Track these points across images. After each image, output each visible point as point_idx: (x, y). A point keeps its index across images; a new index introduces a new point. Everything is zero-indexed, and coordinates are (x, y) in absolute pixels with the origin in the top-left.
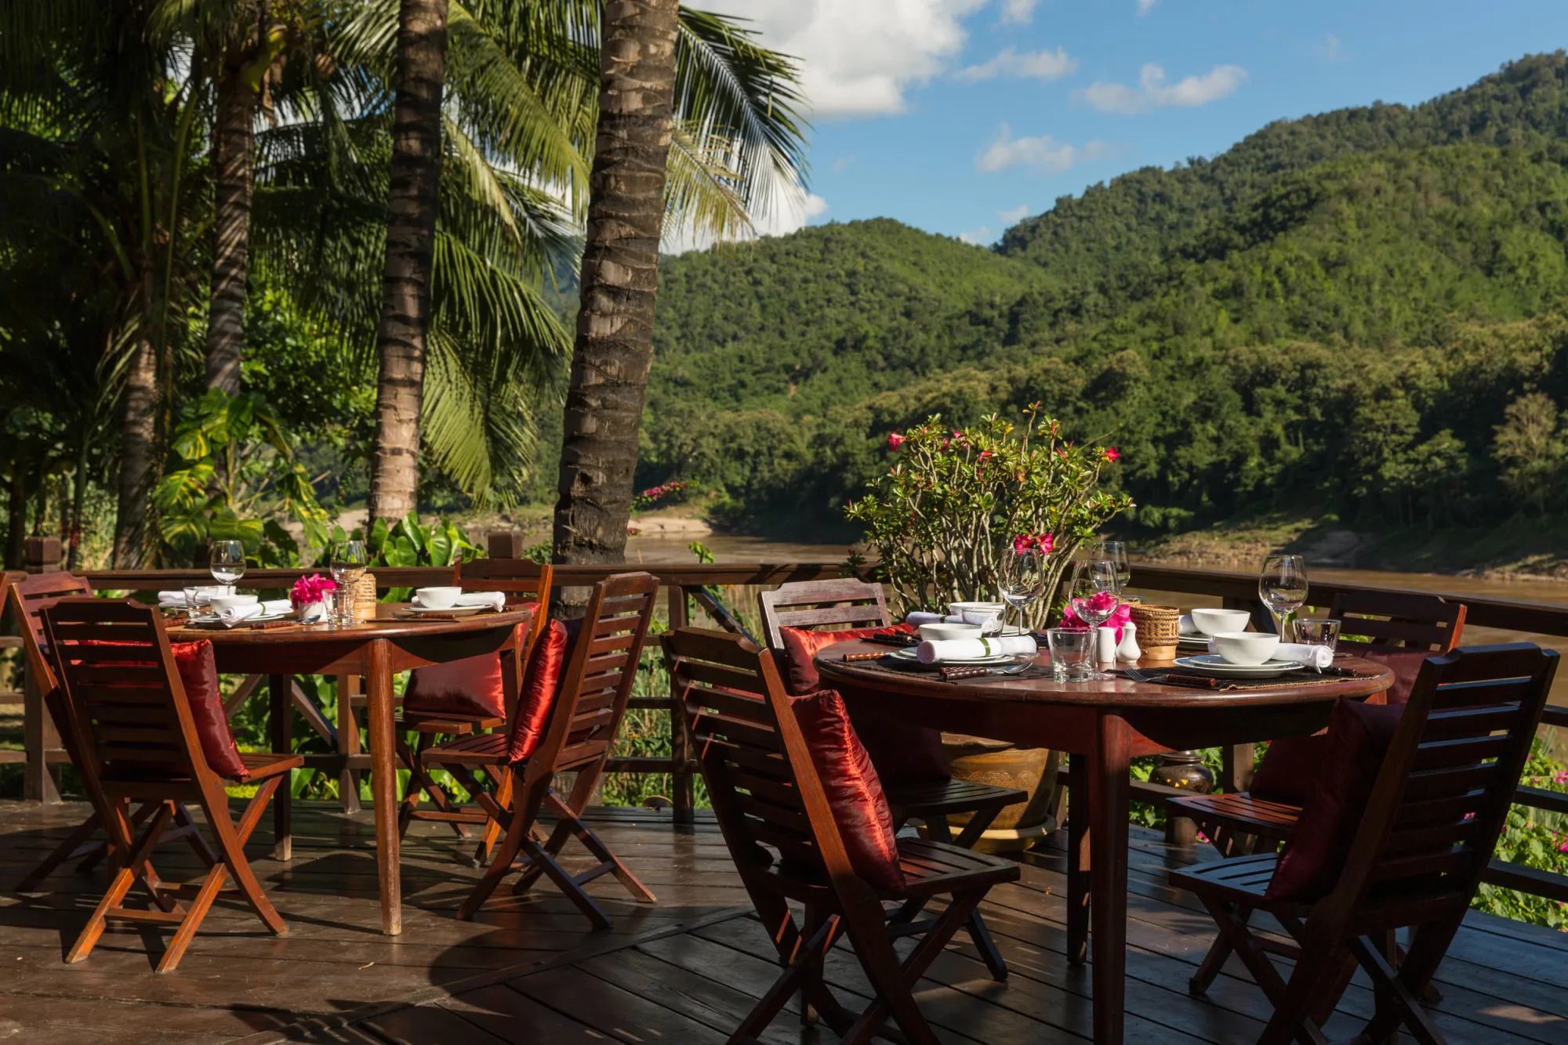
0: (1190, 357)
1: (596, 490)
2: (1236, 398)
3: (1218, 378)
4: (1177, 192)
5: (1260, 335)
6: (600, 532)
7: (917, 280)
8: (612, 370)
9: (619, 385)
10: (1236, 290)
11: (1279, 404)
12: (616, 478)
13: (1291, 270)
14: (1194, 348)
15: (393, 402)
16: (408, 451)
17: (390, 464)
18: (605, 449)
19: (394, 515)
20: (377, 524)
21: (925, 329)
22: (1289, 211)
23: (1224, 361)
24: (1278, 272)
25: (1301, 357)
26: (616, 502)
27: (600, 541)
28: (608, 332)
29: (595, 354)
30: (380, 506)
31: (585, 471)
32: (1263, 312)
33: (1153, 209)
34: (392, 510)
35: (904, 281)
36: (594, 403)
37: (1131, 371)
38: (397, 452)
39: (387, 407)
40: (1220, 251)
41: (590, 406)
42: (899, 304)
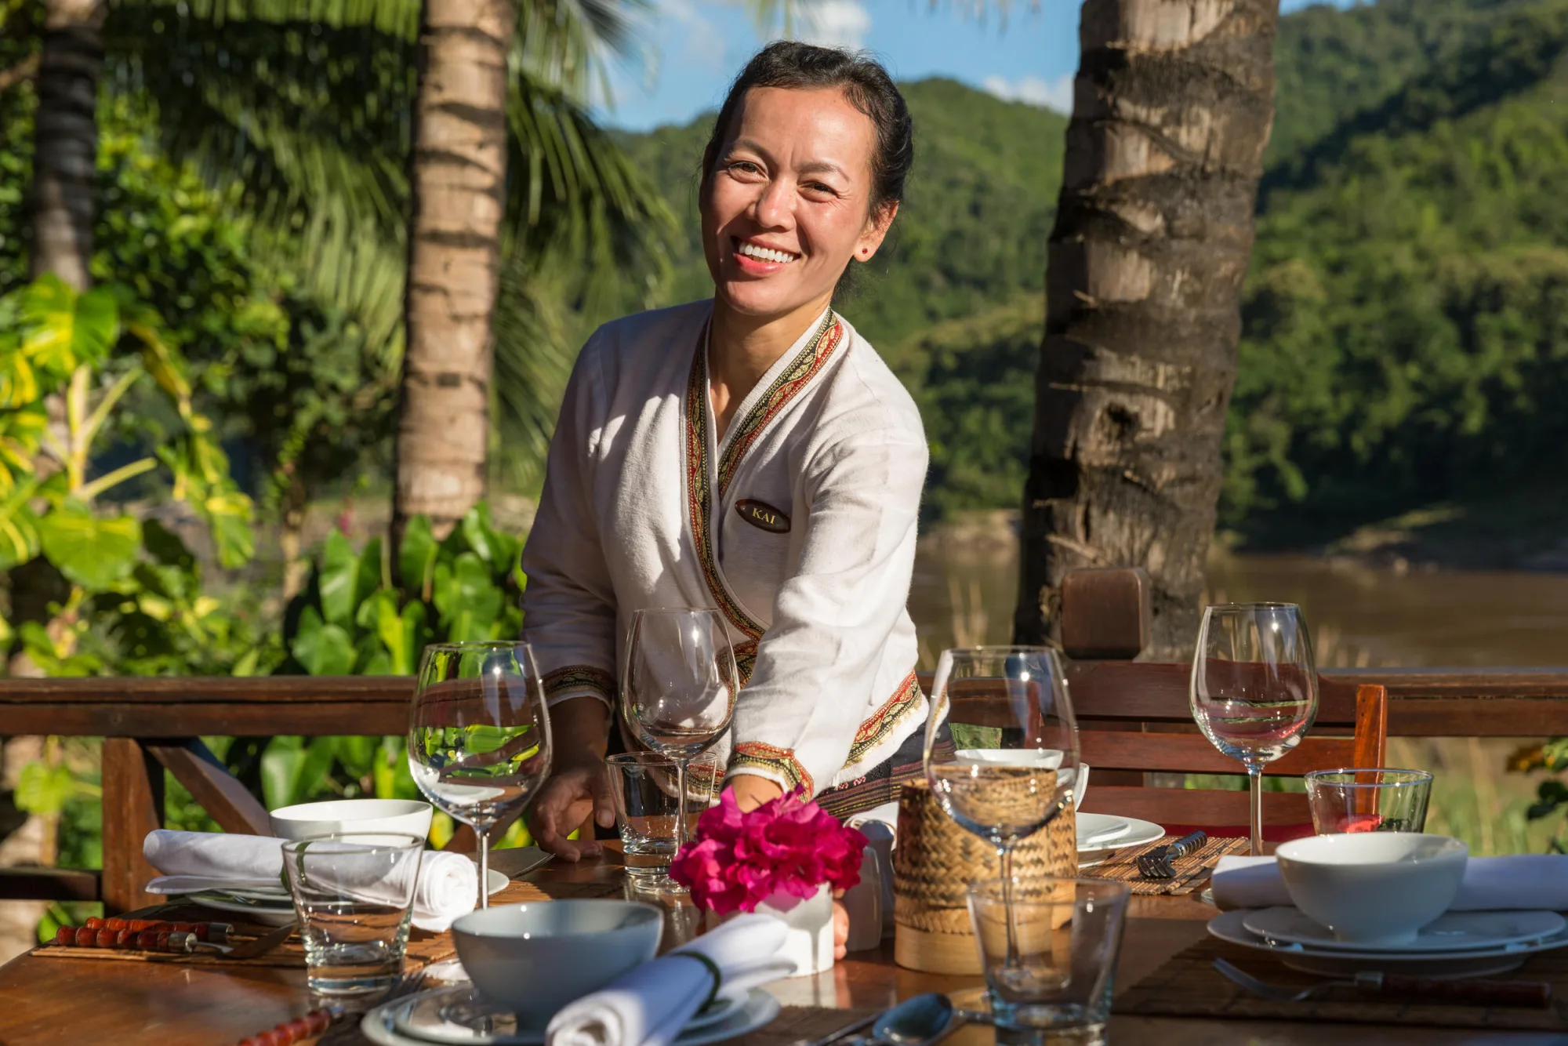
0: (1383, 272)
1: (1150, 447)
2: (1449, 330)
3: (1425, 300)
4: (1356, 39)
5: (1479, 238)
6: (1156, 557)
7: (987, 164)
8: (1191, 138)
9: (1206, 177)
10: (1445, 176)
11: (1510, 337)
12: (1196, 419)
13: (1525, 149)
14: (1388, 259)
15: (440, 279)
16: (472, 379)
17: (431, 404)
18: (1174, 340)
19: (445, 509)
20: (411, 528)
21: (1002, 232)
22: (1517, 65)
23: (1431, 277)
24: (1508, 150)
25: (1539, 271)
26: (1192, 479)
27: (1157, 579)
28: (1183, 38)
29: (1150, 98)
30: (416, 491)
31: (1122, 400)
32: (1486, 209)
33: (1327, 61)
34: (440, 499)
35: (971, 165)
36: (1146, 222)
37: (1300, 291)
38: (449, 381)
39: (429, 289)
40: (1424, 123)
41: (1134, 231)
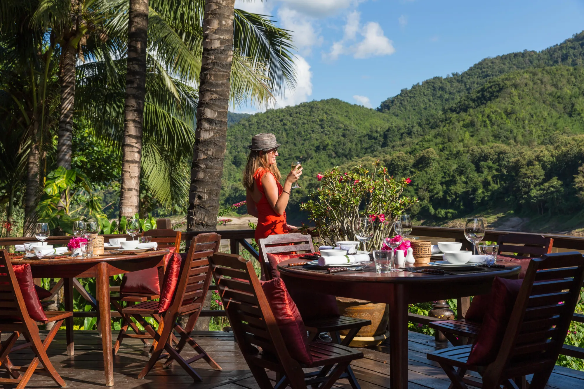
0: (455, 151)
1: (204, 202)
2: (473, 166)
3: (466, 158)
4: (448, 86)
5: (482, 141)
6: (206, 219)
7: (347, 122)
8: (210, 153)
9: (212, 159)
10: (472, 124)
11: (490, 168)
12: (212, 197)
13: (493, 116)
14: (456, 147)
15: (128, 170)
16: (134, 189)
17: (127, 194)
18: (207, 185)
19: (129, 215)
21: (351, 141)
22: (492, 93)
23: (468, 152)
24: (488, 116)
25: (498, 150)
26: (212, 206)
27: (206, 222)
28: (208, 137)
29: (203, 146)
30: (124, 211)
31: (199, 194)
32: (483, 132)
33: (439, 93)
34: (128, 213)
35: (342, 123)
36: (203, 166)
37: (432, 156)
38: (130, 190)
39: (126, 172)
40: (465, 109)
41: (201, 167)
42: (341, 132)
